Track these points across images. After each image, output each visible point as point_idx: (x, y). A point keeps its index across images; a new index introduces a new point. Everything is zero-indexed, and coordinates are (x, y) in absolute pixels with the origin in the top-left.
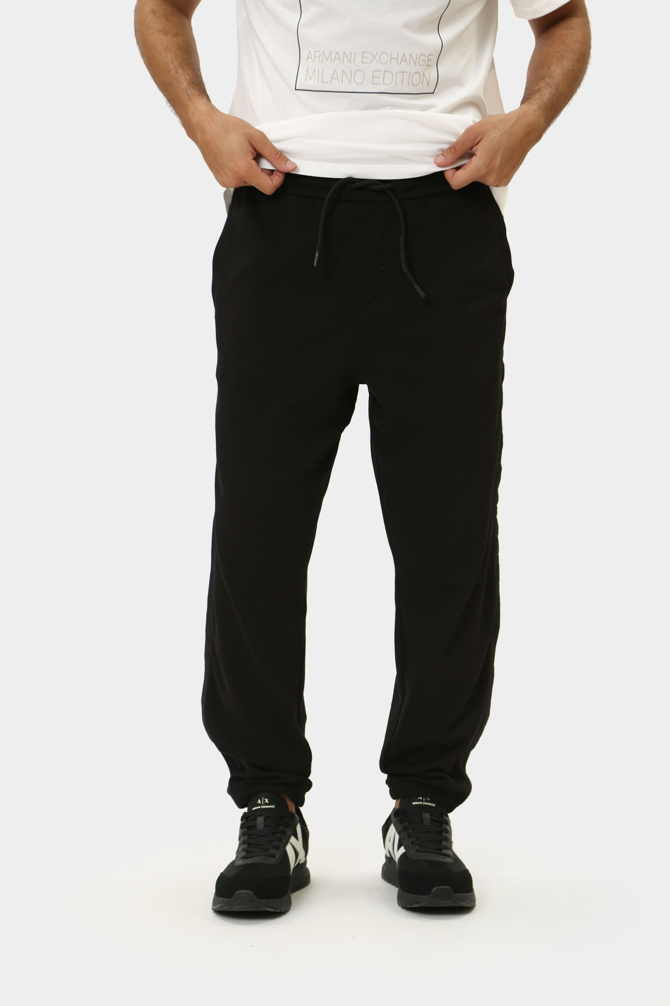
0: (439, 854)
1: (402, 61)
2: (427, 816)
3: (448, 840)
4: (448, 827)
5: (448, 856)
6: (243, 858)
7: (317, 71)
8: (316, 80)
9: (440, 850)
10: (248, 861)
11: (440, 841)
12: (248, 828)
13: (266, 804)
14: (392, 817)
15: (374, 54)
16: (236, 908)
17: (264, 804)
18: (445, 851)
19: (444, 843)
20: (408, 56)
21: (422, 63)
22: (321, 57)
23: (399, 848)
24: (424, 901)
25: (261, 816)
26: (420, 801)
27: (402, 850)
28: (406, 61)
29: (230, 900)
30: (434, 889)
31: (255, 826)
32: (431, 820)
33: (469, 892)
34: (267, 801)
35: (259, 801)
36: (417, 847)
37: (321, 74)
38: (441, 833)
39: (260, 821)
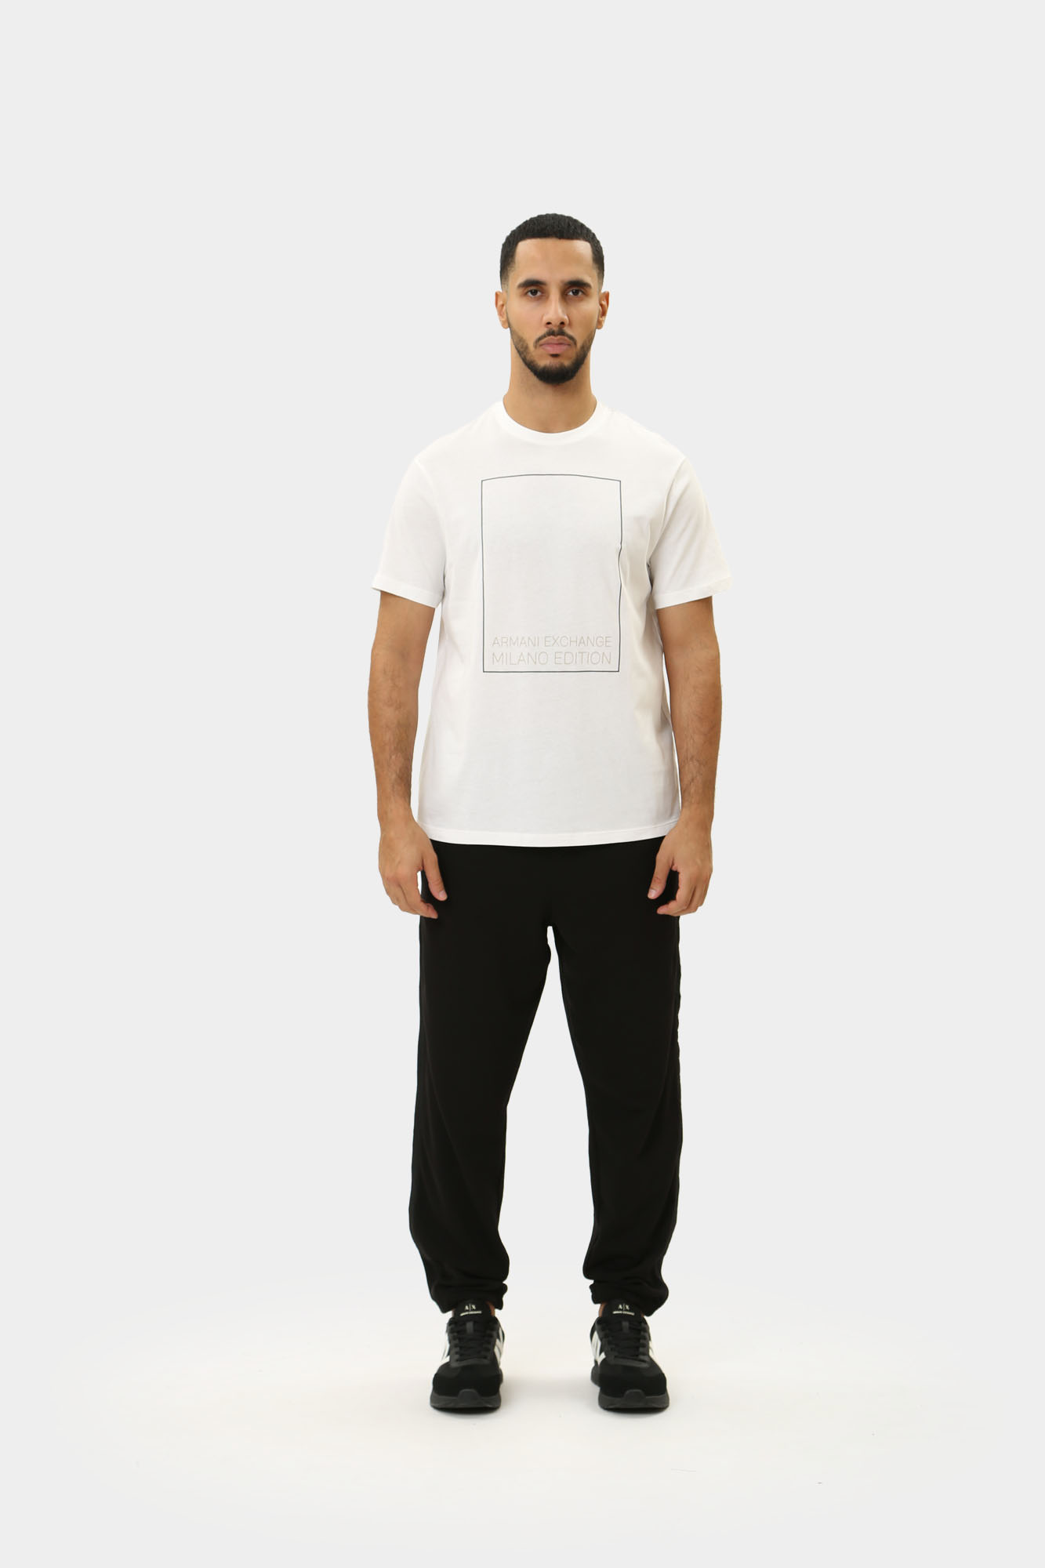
0: (636, 1360)
1: (580, 643)
2: (626, 1324)
3: (646, 1347)
4: (646, 1335)
5: (644, 1361)
6: (457, 1361)
7: (504, 654)
8: (504, 664)
9: (637, 1356)
10: (464, 1363)
11: (638, 1348)
12: (458, 1332)
13: (473, 1310)
14: (596, 1325)
15: (555, 638)
16: (461, 1405)
17: (470, 1310)
18: (642, 1357)
19: (641, 1350)
20: (585, 639)
21: (600, 644)
22: (508, 643)
23: (600, 1353)
24: (619, 1402)
25: (471, 1320)
26: (620, 1310)
27: (603, 1356)
28: (584, 642)
29: (454, 1398)
30: (628, 1392)
31: (465, 1331)
32: (630, 1328)
33: (662, 1394)
34: (474, 1307)
35: (467, 1308)
36: (616, 1354)
37: (508, 658)
38: (639, 1340)
39: (470, 1326)
